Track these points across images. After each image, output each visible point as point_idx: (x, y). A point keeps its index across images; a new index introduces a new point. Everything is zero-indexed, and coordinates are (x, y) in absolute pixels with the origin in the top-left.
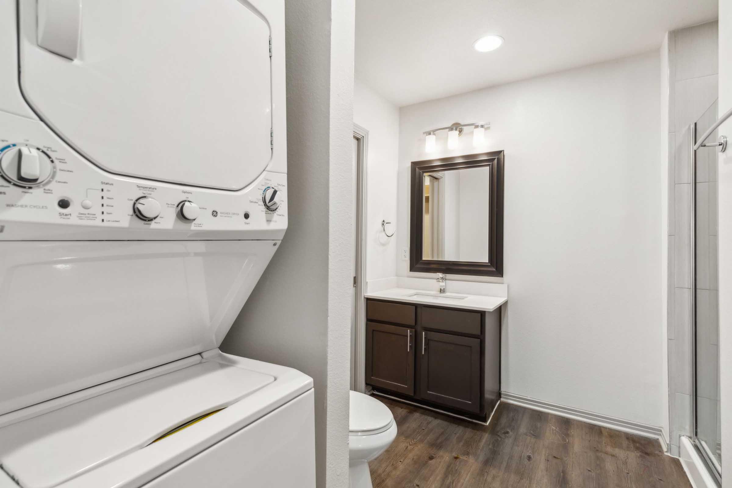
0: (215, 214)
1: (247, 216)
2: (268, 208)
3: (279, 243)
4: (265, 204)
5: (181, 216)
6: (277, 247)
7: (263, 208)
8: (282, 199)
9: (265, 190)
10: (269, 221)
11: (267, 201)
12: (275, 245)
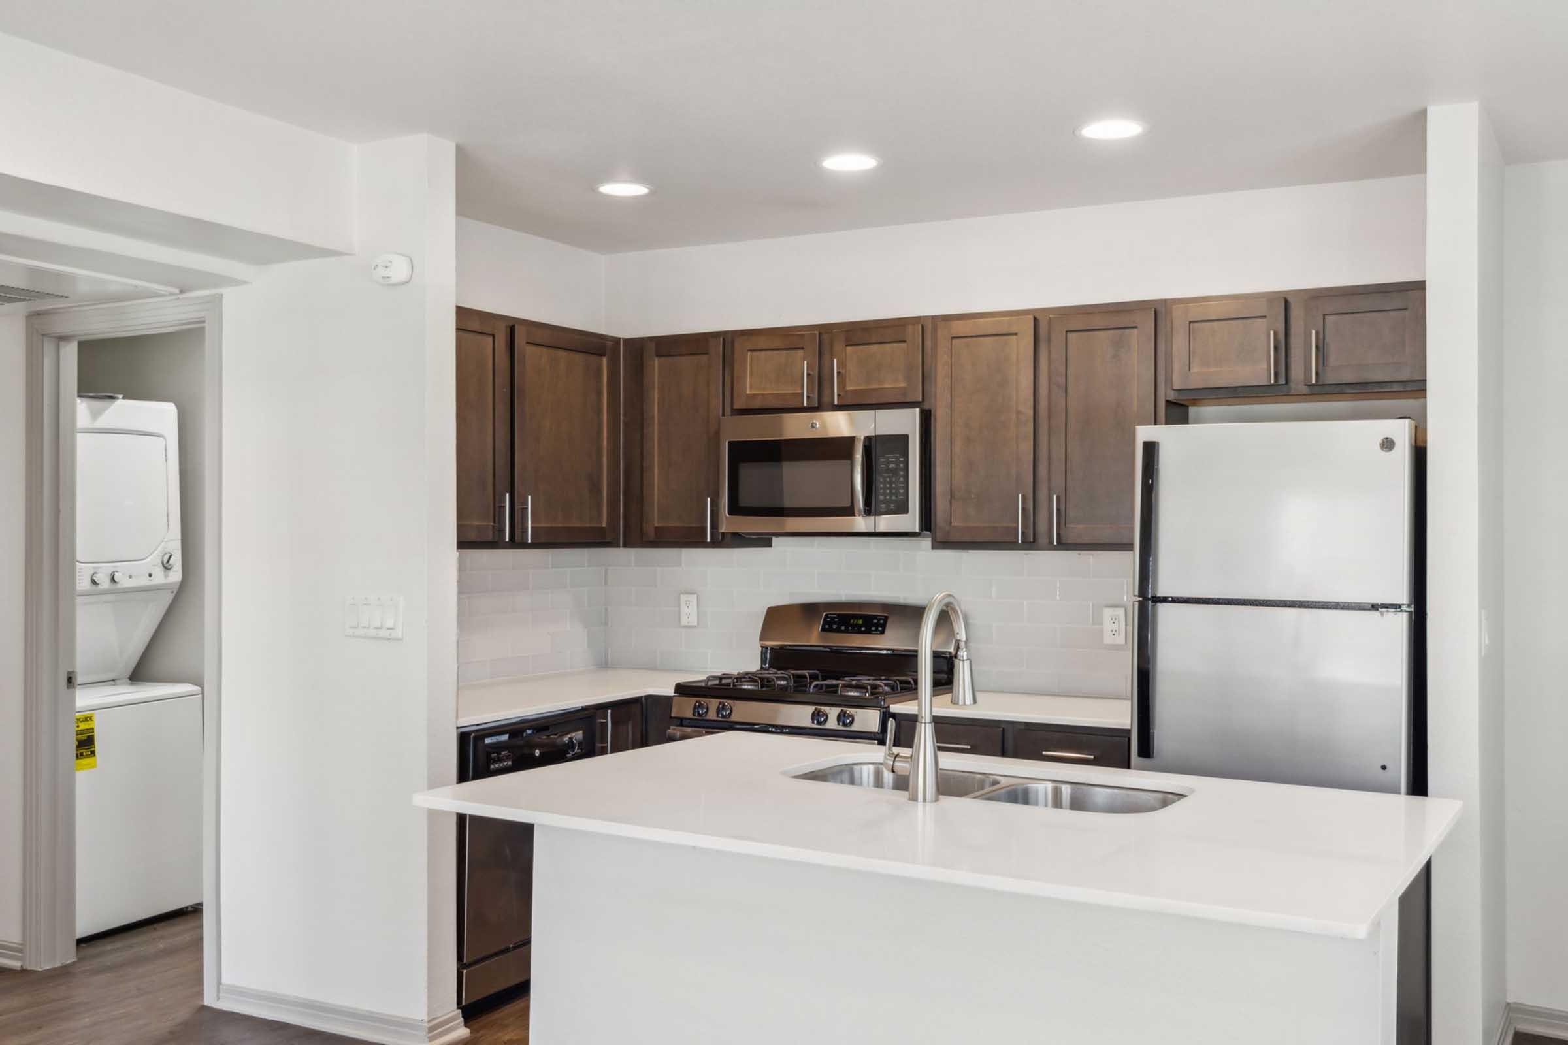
0: (130, 577)
1: (150, 575)
2: (166, 568)
3: (175, 592)
4: (164, 566)
5: (113, 580)
6: (174, 594)
7: (162, 568)
8: (177, 561)
9: (163, 556)
10: (166, 576)
11: (165, 562)
12: (173, 592)
